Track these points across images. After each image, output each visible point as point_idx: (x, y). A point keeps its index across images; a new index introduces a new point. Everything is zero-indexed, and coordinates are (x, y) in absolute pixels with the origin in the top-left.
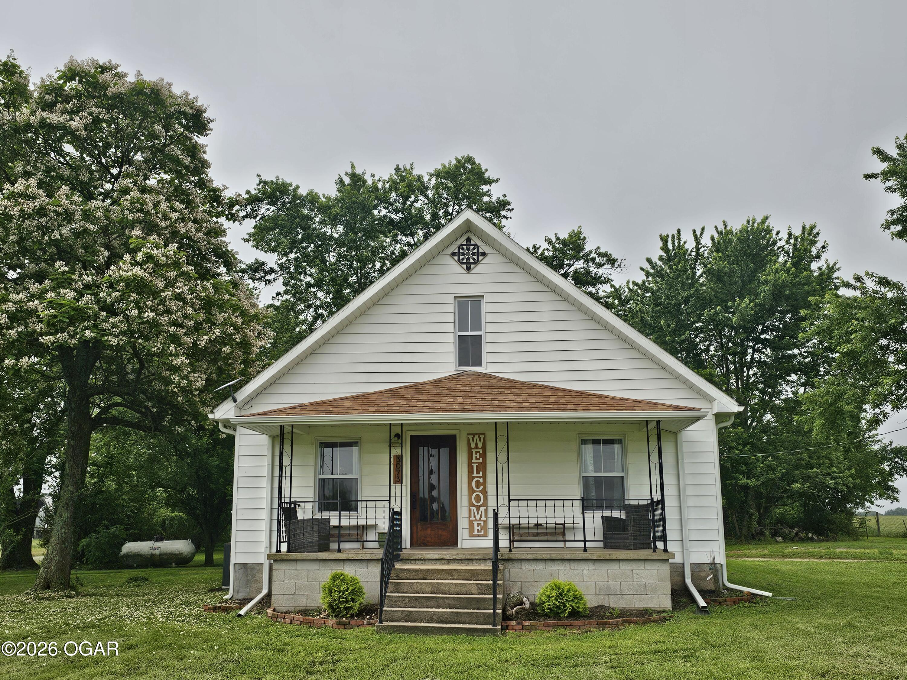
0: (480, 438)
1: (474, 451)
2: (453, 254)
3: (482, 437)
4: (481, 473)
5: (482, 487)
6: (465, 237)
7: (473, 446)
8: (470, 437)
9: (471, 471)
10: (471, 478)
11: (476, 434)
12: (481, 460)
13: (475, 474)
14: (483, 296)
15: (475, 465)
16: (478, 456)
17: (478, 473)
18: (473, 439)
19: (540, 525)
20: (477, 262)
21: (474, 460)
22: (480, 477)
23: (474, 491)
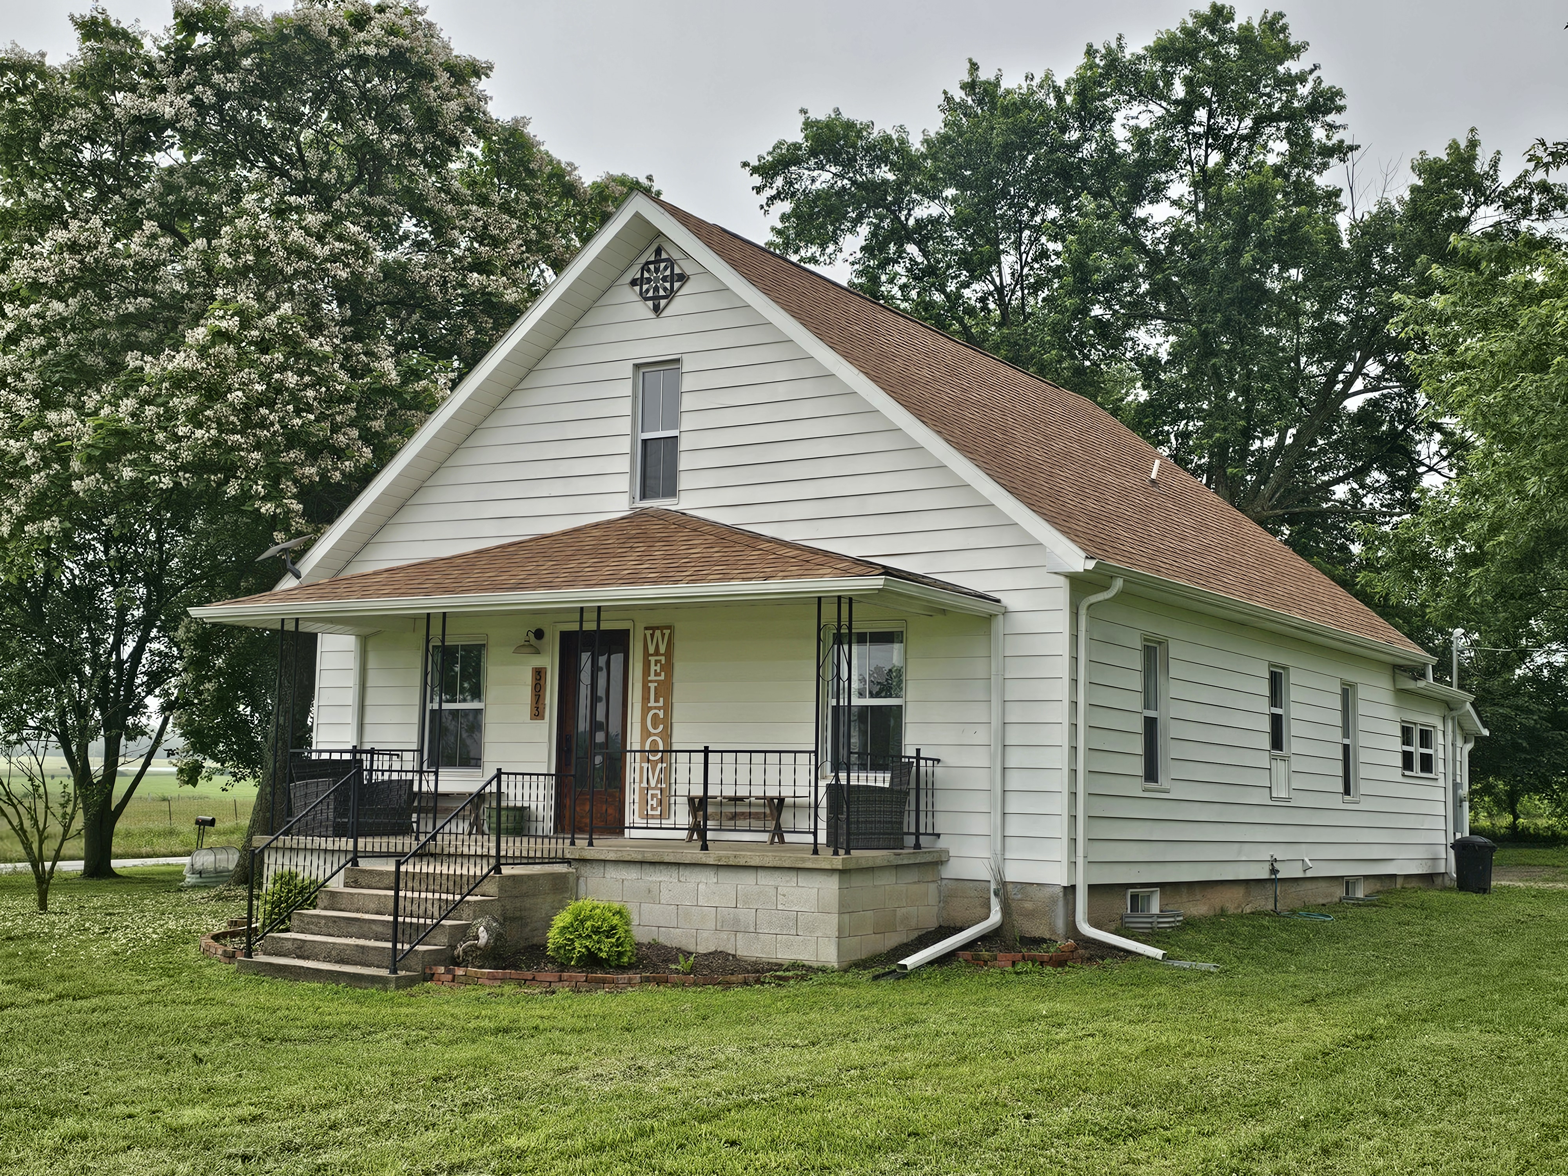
0: (663, 635)
1: (652, 659)
2: (634, 283)
3: (667, 632)
4: (661, 699)
5: (661, 727)
6: (654, 247)
7: (651, 650)
8: (649, 632)
9: (646, 698)
10: (645, 710)
11: (658, 628)
12: (662, 677)
13: (652, 704)
14: (677, 361)
15: (652, 686)
16: (658, 668)
17: (656, 701)
18: (652, 636)
19: (741, 799)
20: (671, 295)
21: (652, 677)
22: (659, 708)
23: (650, 734)
